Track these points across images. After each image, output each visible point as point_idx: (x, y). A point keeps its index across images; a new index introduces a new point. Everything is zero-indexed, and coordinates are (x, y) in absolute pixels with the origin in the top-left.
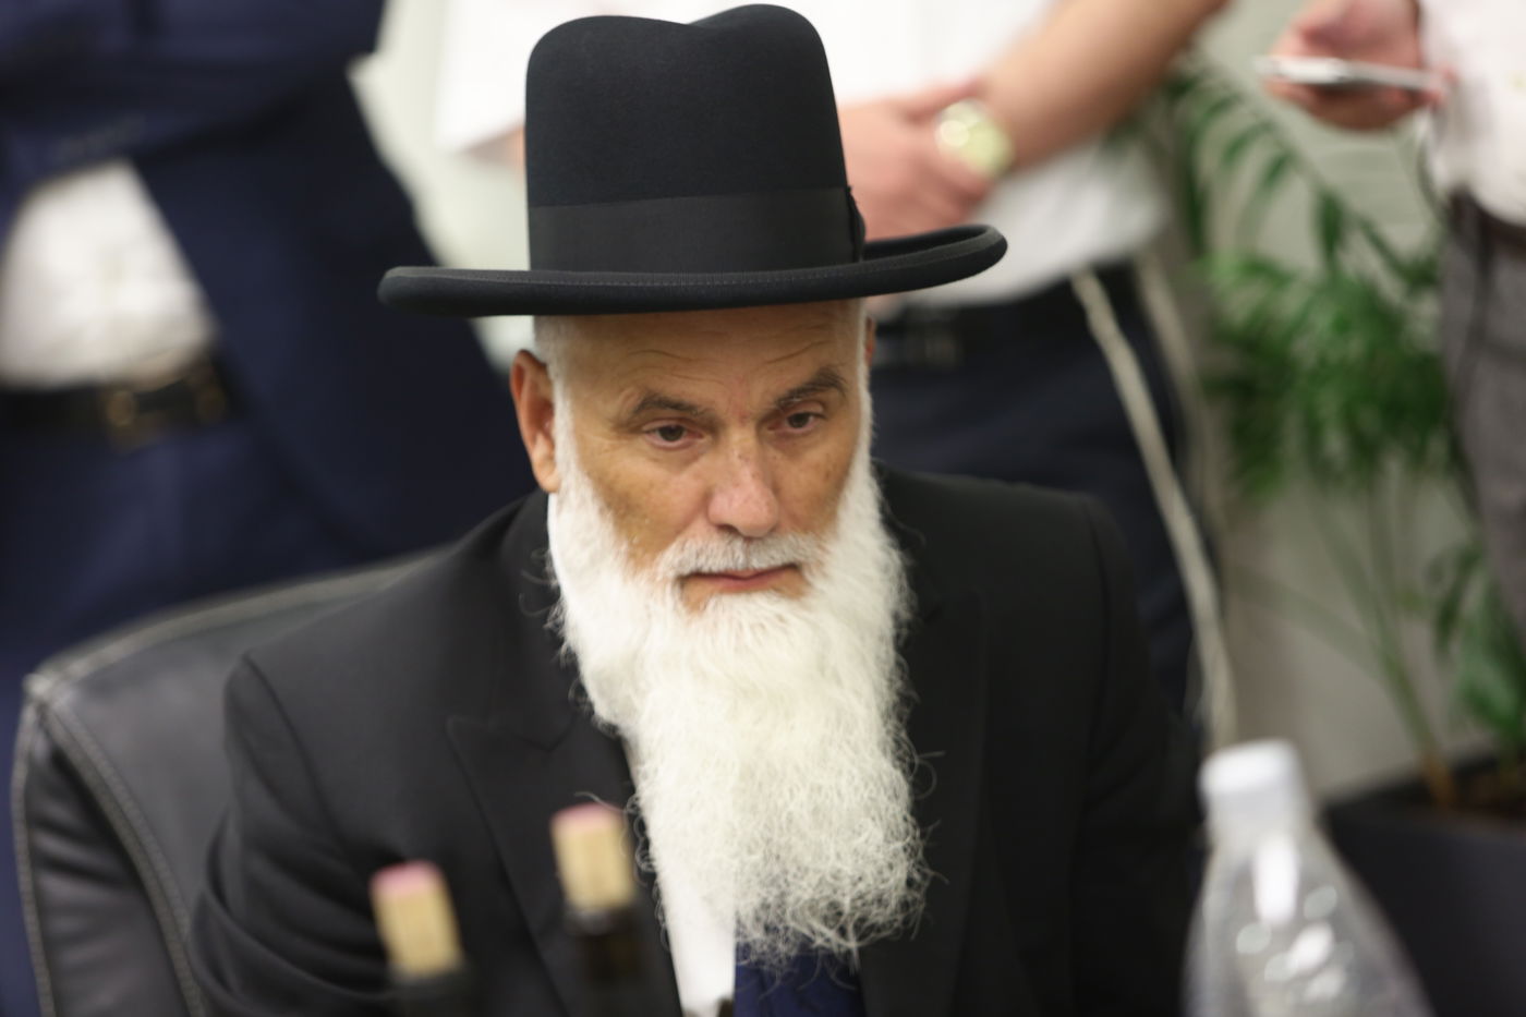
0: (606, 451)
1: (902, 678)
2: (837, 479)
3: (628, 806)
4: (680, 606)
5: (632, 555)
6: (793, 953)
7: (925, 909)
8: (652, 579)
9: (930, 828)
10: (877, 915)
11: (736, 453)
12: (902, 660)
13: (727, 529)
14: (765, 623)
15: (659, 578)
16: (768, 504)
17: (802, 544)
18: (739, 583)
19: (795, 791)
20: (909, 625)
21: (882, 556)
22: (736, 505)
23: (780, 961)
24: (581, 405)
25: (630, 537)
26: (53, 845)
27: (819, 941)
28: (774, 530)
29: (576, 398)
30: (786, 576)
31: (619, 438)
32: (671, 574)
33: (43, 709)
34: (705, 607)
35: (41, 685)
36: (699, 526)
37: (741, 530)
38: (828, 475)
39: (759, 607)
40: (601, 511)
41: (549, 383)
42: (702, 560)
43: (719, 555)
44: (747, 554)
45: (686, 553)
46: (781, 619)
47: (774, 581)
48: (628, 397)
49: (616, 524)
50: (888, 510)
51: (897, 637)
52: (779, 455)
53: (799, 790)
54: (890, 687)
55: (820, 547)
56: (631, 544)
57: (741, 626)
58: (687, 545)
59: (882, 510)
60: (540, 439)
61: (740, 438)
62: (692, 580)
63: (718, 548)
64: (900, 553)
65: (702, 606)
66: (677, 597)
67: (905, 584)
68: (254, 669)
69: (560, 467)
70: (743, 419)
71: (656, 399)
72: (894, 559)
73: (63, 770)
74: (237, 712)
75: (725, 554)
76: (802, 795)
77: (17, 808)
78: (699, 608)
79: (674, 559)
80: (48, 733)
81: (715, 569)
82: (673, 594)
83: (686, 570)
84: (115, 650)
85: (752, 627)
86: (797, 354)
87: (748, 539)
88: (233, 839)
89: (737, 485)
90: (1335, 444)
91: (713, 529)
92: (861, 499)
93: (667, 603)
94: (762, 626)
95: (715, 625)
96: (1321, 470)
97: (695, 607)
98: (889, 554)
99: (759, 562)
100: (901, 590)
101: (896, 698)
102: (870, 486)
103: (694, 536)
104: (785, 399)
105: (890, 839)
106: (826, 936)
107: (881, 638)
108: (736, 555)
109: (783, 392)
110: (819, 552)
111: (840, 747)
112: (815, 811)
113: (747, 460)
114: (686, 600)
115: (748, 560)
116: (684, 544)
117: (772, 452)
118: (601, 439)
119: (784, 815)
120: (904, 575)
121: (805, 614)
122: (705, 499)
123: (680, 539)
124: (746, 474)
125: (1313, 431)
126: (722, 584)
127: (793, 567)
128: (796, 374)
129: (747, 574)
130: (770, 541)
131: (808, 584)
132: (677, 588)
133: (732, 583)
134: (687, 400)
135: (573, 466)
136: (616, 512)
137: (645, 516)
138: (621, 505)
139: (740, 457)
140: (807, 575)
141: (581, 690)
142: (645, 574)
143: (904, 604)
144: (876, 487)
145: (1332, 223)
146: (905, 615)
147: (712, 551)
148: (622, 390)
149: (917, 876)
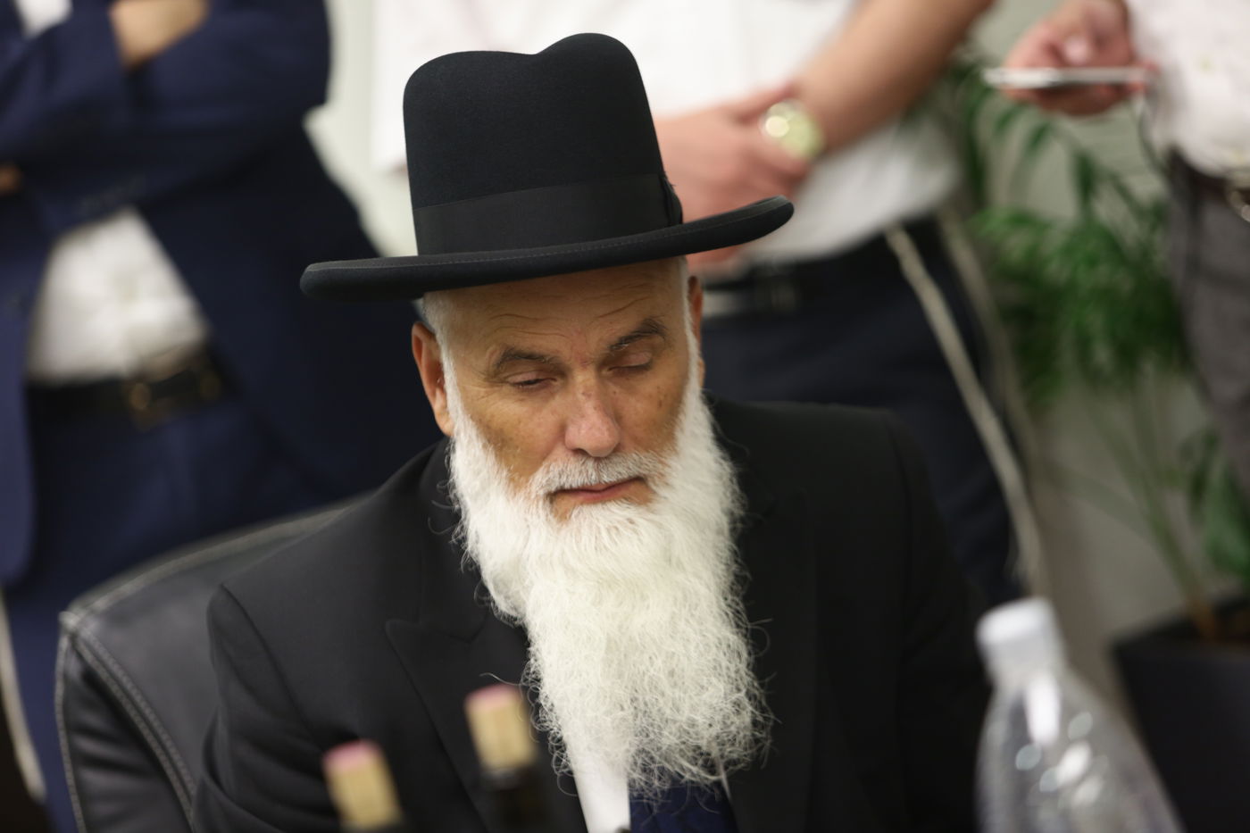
0: (483, 397)
1: (736, 562)
2: (672, 407)
3: (522, 680)
4: (550, 517)
5: (511, 480)
6: (667, 787)
7: (772, 744)
8: (528, 498)
9: (767, 680)
10: (730, 752)
11: (581, 391)
12: (735, 548)
13: (579, 452)
14: (619, 526)
15: (533, 496)
16: (608, 430)
17: (644, 460)
18: (595, 495)
19: (653, 657)
20: (742, 520)
21: (714, 466)
22: (583, 432)
23: (656, 794)
24: (461, 363)
25: (508, 465)
26: (88, 746)
27: (687, 776)
28: (617, 450)
29: (456, 357)
30: (633, 487)
31: (492, 386)
32: (541, 493)
33: (74, 637)
34: (570, 516)
35: (72, 619)
36: (559, 452)
37: (590, 453)
38: (660, 404)
39: (614, 513)
40: (484, 446)
41: (438, 347)
42: (564, 479)
43: (578, 474)
44: (598, 470)
45: (551, 475)
46: (631, 522)
47: (624, 492)
48: (492, 354)
49: (496, 456)
50: (719, 429)
51: (733, 530)
52: (617, 390)
53: (656, 657)
54: (728, 570)
55: (661, 462)
56: (509, 470)
57: (598, 528)
58: (551, 468)
59: (715, 430)
60: (438, 392)
61: (583, 378)
62: (557, 495)
63: (575, 468)
64: (730, 463)
65: (568, 516)
66: (548, 509)
67: (737, 488)
68: (229, 594)
69: (452, 414)
70: (584, 363)
71: (513, 353)
72: (726, 469)
73: (93, 685)
74: (218, 630)
75: (581, 472)
76: (659, 663)
77: (59, 717)
78: (566, 518)
79: (542, 480)
80: (80, 656)
81: (574, 486)
82: (544, 509)
83: (553, 489)
84: (129, 587)
85: (608, 530)
86: (624, 308)
87: (598, 459)
88: (222, 732)
89: (583, 416)
90: (1102, 355)
91: (570, 453)
92: (696, 422)
93: (539, 515)
94: (617, 528)
95: (579, 531)
96: (1093, 377)
97: (563, 517)
98: (721, 464)
99: (608, 477)
100: (734, 492)
101: (732, 578)
102: (702, 410)
103: (556, 460)
104: (616, 345)
105: (734, 690)
106: (693, 772)
107: (719, 532)
108: (590, 473)
109: (614, 339)
110: (660, 466)
111: (687, 621)
112: (672, 673)
113: (589, 396)
114: (555, 512)
115: (599, 476)
116: (549, 467)
117: (613, 388)
118: (478, 389)
119: (646, 678)
120: (735, 480)
121: (651, 516)
122: (562, 430)
123: (545, 464)
124: (590, 407)
125: (1084, 345)
126: (581, 497)
127: (639, 480)
128: (624, 325)
129: (600, 488)
130: (615, 459)
131: (654, 492)
132: (548, 503)
133: (589, 495)
134: (537, 350)
135: (460, 412)
136: (495, 444)
137: (517, 447)
138: (498, 440)
139: (583, 394)
140: (651, 485)
141: (484, 591)
142: (521, 494)
143: (737, 504)
144: (708, 412)
145: (1087, 177)
146: (739, 512)
147: (571, 471)
148: (487, 348)
149: (760, 719)
